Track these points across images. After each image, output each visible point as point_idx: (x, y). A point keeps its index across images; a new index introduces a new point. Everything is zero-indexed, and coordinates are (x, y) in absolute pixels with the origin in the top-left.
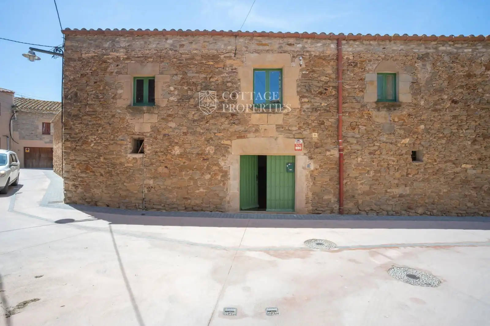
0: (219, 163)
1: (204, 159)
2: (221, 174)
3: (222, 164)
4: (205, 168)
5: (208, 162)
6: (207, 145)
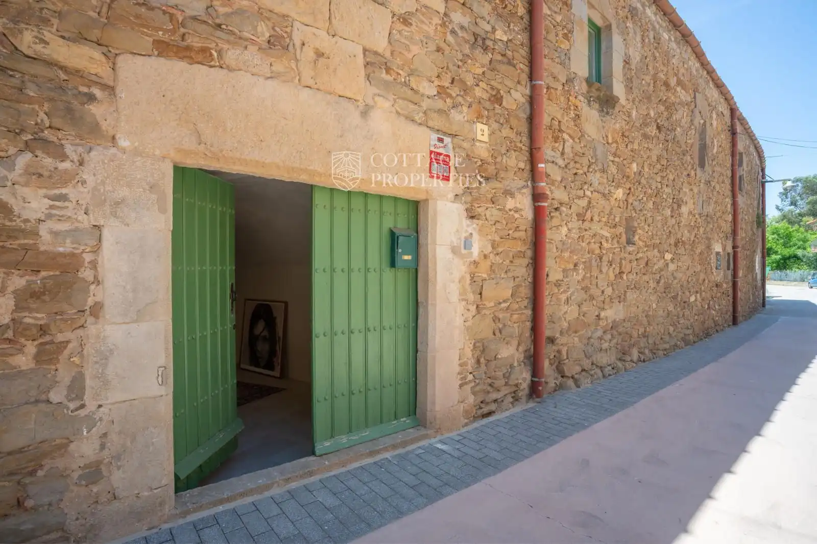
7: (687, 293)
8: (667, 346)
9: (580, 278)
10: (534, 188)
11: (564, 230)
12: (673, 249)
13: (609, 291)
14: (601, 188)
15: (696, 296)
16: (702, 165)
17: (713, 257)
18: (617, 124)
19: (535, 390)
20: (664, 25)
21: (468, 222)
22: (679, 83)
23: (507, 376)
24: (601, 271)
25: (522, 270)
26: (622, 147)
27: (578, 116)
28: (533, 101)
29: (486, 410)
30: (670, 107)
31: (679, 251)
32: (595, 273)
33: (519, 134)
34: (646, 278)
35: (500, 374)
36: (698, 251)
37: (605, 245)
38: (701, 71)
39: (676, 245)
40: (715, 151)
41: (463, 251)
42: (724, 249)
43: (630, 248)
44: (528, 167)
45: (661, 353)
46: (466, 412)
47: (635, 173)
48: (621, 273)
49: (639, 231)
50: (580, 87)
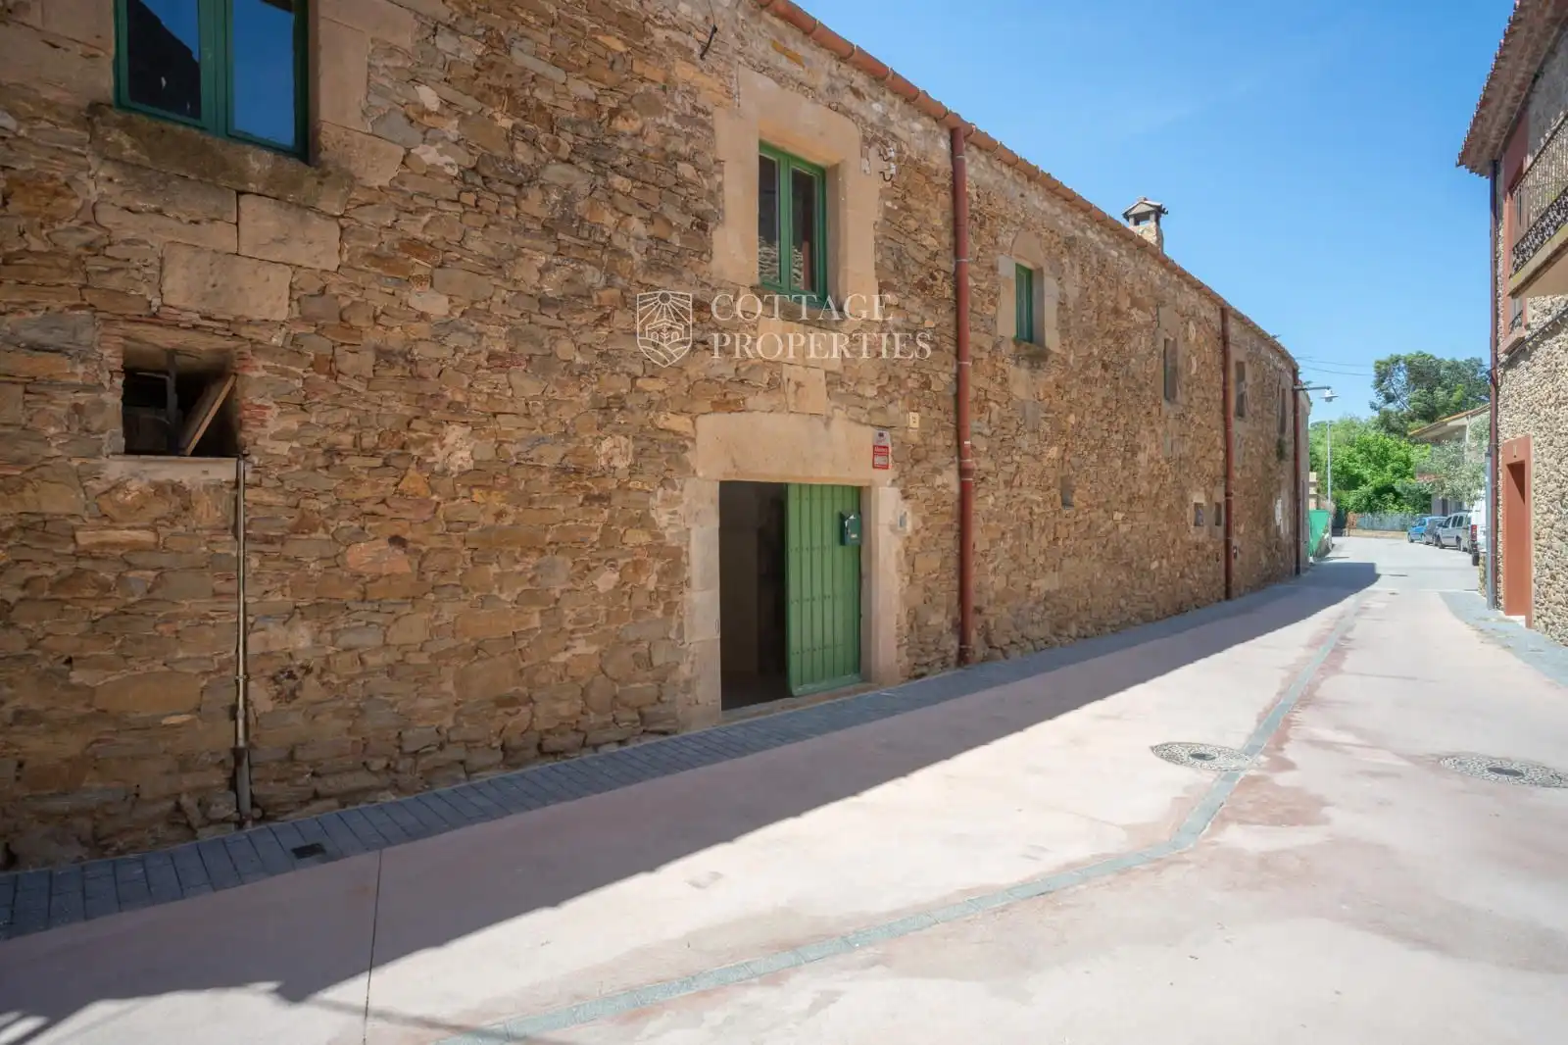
0: (653, 514)
1: (590, 498)
2: (657, 566)
3: (662, 518)
4: (595, 537)
5: (606, 512)
6: (600, 427)
7: (1147, 560)
8: (1117, 622)
9: (1007, 547)
10: (960, 464)
11: (991, 500)
12: (1125, 507)
13: (1041, 560)
14: (1031, 450)
15: (1160, 563)
16: (1170, 394)
17: (1190, 513)
18: (1050, 375)
19: (963, 658)
20: (1112, 241)
21: (901, 503)
22: (1135, 303)
23: (936, 642)
24: (1032, 538)
25: (949, 542)
26: (1056, 400)
27: (1005, 380)
28: (959, 378)
29: (919, 671)
30: (1119, 337)
31: (1134, 509)
32: (1026, 541)
33: (946, 413)
34: (1088, 543)
35: (930, 640)
36: (1164, 506)
37: (1036, 510)
38: (1168, 278)
39: (1130, 501)
40: (1193, 372)
41: (899, 529)
42: (1210, 497)
43: (1066, 511)
44: (955, 443)
45: (1108, 630)
46: (902, 671)
47: (1073, 427)
48: (1056, 539)
49: (1078, 491)
50: (1008, 348)
